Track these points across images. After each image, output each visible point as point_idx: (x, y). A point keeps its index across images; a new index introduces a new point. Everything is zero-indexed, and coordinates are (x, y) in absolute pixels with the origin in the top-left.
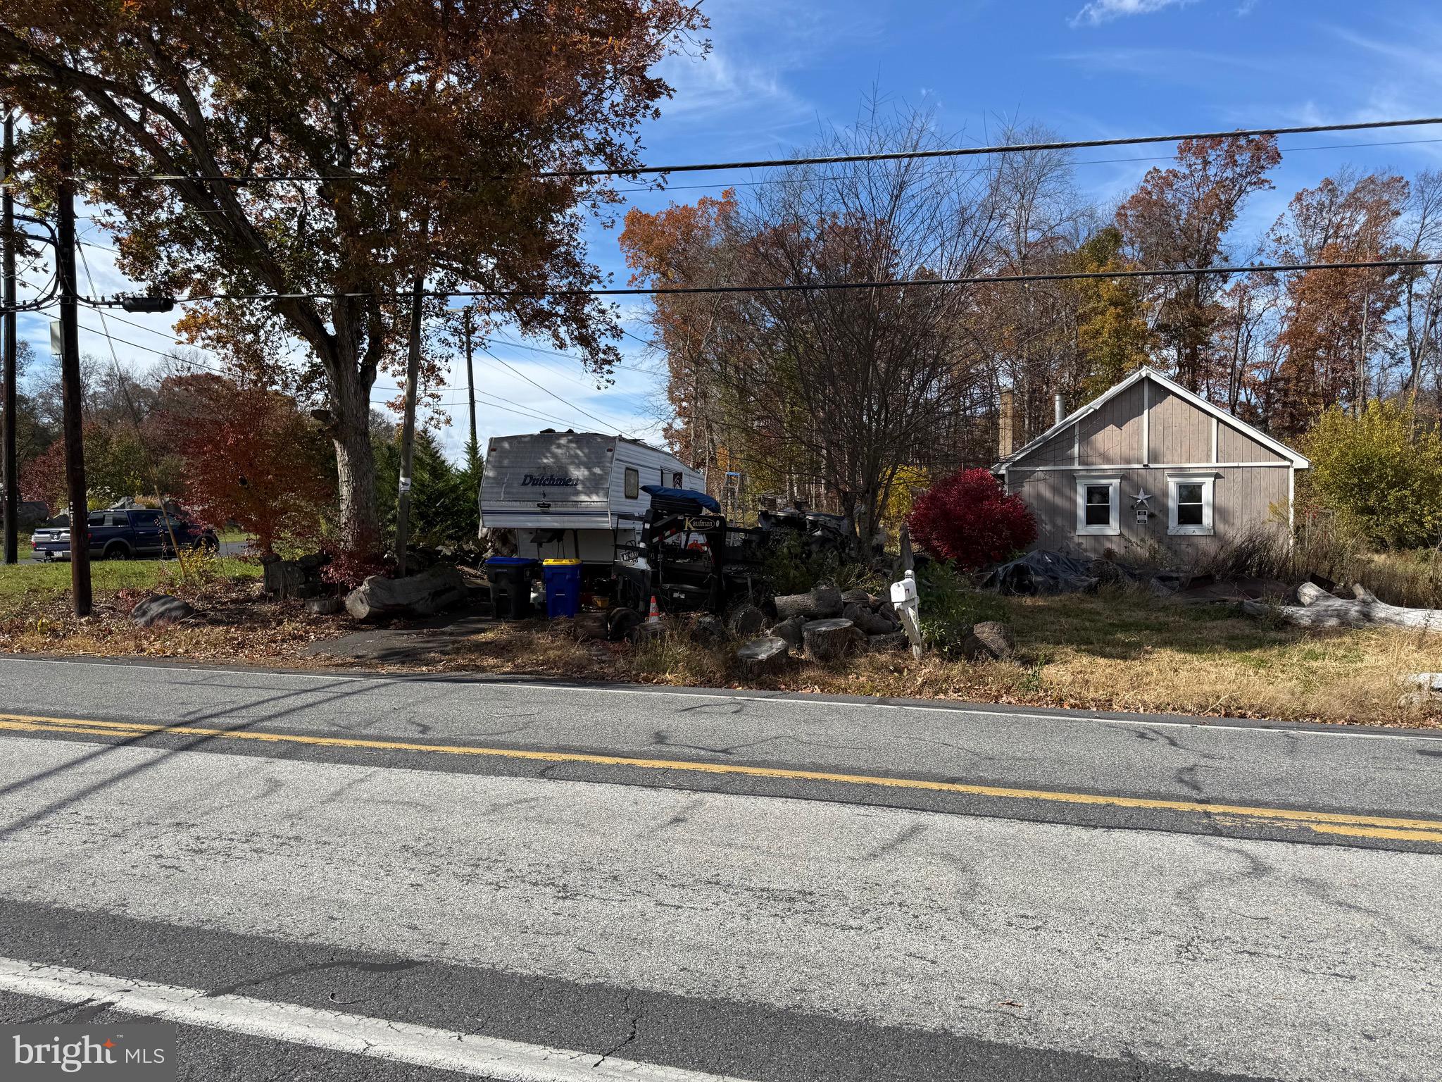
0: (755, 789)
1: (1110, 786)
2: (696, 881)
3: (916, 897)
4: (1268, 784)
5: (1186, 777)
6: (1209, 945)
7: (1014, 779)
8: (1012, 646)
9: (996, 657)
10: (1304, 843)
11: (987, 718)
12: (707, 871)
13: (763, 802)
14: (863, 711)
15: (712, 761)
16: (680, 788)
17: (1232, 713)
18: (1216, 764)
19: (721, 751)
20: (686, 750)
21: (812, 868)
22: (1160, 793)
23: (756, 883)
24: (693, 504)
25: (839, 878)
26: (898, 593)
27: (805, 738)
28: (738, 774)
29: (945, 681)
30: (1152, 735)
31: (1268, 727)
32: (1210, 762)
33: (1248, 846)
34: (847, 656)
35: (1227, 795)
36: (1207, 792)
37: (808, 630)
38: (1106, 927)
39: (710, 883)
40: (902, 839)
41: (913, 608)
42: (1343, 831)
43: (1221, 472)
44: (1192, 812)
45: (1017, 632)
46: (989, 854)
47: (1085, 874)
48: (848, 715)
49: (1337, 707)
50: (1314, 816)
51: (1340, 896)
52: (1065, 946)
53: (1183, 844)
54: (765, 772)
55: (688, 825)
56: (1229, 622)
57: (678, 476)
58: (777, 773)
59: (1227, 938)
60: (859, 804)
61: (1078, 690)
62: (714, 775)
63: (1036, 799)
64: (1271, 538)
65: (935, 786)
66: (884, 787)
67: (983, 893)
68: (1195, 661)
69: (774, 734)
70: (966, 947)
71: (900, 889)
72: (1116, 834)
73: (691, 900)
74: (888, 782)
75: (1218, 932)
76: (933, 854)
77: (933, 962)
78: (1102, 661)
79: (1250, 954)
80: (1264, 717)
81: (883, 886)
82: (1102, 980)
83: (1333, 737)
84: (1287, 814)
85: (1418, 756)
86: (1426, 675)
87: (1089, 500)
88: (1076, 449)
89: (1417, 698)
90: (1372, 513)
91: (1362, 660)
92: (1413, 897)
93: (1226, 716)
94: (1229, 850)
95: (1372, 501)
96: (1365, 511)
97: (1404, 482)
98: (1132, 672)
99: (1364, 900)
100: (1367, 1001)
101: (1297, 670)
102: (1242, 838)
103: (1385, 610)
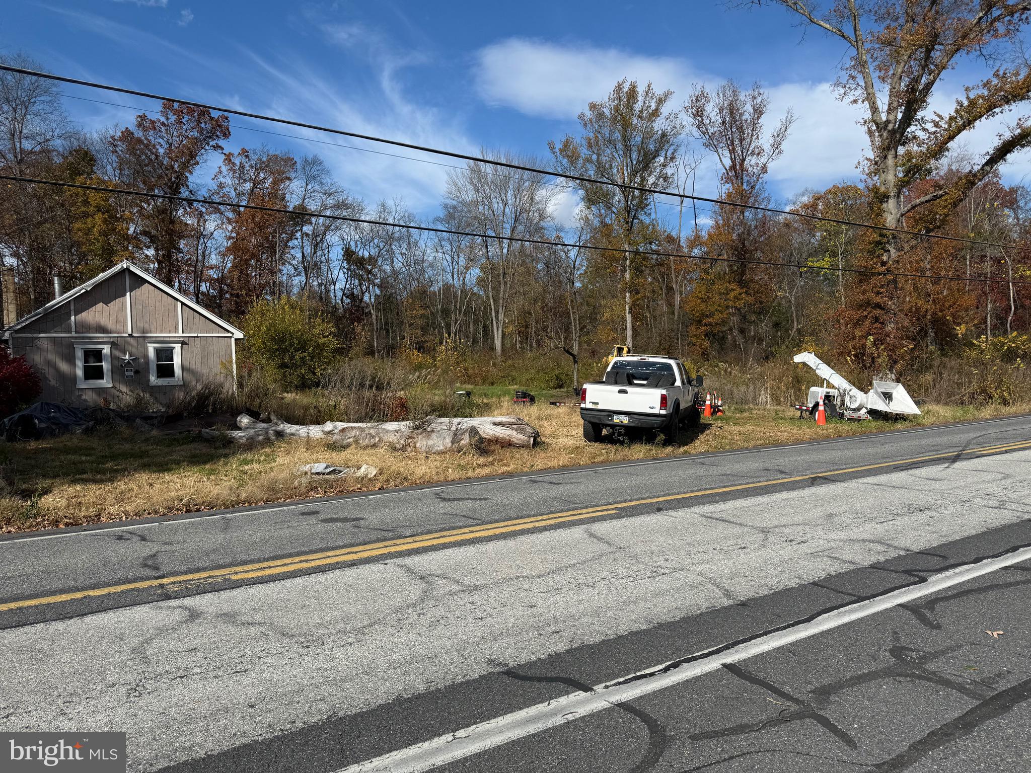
1: (88, 582)
4: (207, 555)
5: (151, 564)
6: (152, 682)
8: (12, 484)
10: (225, 589)
17: (191, 509)
18: (173, 548)
22: (128, 578)
30: (128, 536)
31: (213, 515)
32: (168, 547)
33: (188, 601)
35: (178, 568)
36: (164, 569)
38: (72, 694)
42: (249, 575)
43: (186, 340)
44: (151, 587)
45: (17, 472)
49: (260, 494)
50: (233, 569)
51: (244, 619)
53: (141, 613)
56: (192, 446)
59: (166, 672)
61: (72, 511)
63: (20, 608)
64: (221, 385)
68: (167, 477)
72: (88, 619)
75: (160, 669)
78: (93, 486)
79: (181, 677)
80: (212, 508)
83: (254, 514)
84: (217, 573)
85: (300, 517)
86: (308, 466)
87: (86, 361)
88: (73, 318)
89: (304, 481)
90: (287, 367)
91: (275, 461)
92: (287, 607)
93: (186, 512)
94: (174, 608)
95: (286, 360)
96: (283, 366)
97: (304, 347)
98: (117, 490)
99: (258, 617)
100: (253, 683)
101: (235, 473)
102: (184, 597)
103: (289, 428)
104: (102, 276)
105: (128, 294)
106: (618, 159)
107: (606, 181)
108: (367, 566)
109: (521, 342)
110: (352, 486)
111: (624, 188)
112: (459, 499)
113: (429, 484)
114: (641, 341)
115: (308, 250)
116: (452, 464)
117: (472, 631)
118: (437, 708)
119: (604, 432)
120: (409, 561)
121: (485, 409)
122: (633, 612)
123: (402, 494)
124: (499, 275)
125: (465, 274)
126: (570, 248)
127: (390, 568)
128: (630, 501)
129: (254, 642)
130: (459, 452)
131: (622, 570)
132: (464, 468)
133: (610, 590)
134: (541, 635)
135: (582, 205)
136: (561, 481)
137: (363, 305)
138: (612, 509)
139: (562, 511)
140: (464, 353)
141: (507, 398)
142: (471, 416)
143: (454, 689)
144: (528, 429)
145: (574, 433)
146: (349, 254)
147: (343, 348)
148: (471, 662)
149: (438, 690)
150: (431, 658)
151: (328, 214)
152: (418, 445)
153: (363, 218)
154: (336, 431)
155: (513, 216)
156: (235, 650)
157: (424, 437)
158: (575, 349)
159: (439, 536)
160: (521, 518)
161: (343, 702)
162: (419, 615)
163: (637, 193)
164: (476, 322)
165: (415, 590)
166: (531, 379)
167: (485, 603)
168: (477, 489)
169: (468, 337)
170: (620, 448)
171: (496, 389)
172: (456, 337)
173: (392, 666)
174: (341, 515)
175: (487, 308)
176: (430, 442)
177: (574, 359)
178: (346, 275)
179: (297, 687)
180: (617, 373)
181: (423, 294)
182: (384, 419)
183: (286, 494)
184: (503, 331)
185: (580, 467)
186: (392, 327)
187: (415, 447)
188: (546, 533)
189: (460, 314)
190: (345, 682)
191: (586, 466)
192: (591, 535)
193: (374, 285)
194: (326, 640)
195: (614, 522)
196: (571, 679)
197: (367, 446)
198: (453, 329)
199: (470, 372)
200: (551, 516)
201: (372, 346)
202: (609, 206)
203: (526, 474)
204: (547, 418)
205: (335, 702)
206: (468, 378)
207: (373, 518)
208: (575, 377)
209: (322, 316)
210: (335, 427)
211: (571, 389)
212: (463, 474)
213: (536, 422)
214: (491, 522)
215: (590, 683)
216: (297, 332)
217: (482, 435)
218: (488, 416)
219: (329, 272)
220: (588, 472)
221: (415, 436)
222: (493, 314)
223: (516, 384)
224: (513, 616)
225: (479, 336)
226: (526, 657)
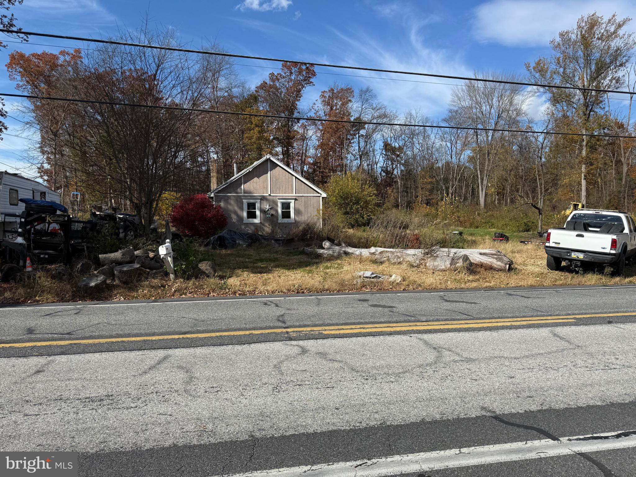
0: (85, 349)
1: (251, 326)
2: (48, 401)
3: (164, 388)
4: (310, 318)
5: (281, 319)
6: (285, 385)
7: (212, 329)
8: (215, 271)
9: (208, 276)
10: (320, 339)
11: (203, 303)
12: (55, 394)
13: (88, 356)
14: (145, 306)
15: (61, 339)
16: (41, 355)
17: (300, 291)
18: (292, 312)
19: (67, 334)
20: (46, 336)
21: (113, 383)
22: (270, 326)
23: (82, 395)
24: (52, 208)
25: (127, 386)
26: (162, 251)
27: (113, 323)
28: (75, 344)
29: (185, 289)
30: (269, 303)
31: (311, 296)
32: (289, 312)
33: (301, 343)
34: (137, 281)
35: (295, 324)
36: (288, 324)
37: (117, 270)
38: (246, 385)
39: (56, 400)
40: (159, 363)
41: (170, 257)
42: (333, 332)
43: (297, 198)
44: (282, 332)
45: (218, 265)
46: (199, 363)
47: (239, 364)
48: (137, 310)
49: (335, 286)
50: (324, 328)
51: (331, 357)
52: (229, 397)
53: (277, 346)
54: (91, 341)
55: (45, 373)
56: (299, 256)
57: (43, 194)
58: (97, 341)
59: (292, 381)
60: (139, 350)
61: (242, 288)
62: (61, 346)
63: (221, 336)
64: (315, 224)
65: (176, 337)
66: (152, 341)
67: (195, 380)
68: (287, 273)
69: (97, 322)
70: (186, 405)
71: (156, 386)
72: (253, 346)
73: (45, 410)
74: (154, 338)
75: (288, 379)
76: (173, 367)
77: (171, 415)
78: (252, 275)
79: (299, 385)
80: (310, 292)
81: (149, 385)
82: (243, 408)
83: (333, 298)
84: (315, 329)
85: (358, 302)
86: (362, 272)
87: (248, 209)
88: (242, 187)
89: (359, 281)
90: (348, 214)
91: (343, 268)
92: (354, 354)
93: (297, 293)
94: (294, 346)
95: (348, 209)
96: (346, 213)
97: (358, 202)
98: (263, 278)
99: (338, 357)
100: (337, 395)
101: (322, 273)
102: (299, 340)
103: (350, 250)
104: (256, 163)
105: (269, 172)
106: (579, 70)
107: (570, 86)
108: (399, 336)
109: (499, 200)
110: (387, 286)
111: (584, 91)
112: (456, 302)
113: (435, 290)
114: (593, 199)
115: (362, 144)
116: (450, 278)
117: (470, 387)
118: (448, 431)
119: (564, 264)
120: (425, 336)
121: (473, 244)
122: (590, 392)
123: (418, 294)
124: (484, 155)
125: (461, 154)
126: (539, 134)
127: (414, 339)
128: (585, 314)
129: (337, 372)
130: (455, 271)
131: (580, 361)
132: (459, 281)
133: (571, 374)
134: (519, 397)
135: (548, 105)
136: (530, 296)
137: (393, 176)
138: (572, 319)
139: (532, 316)
140: (458, 207)
141: (487, 237)
142: (463, 248)
143: (458, 421)
144: (505, 258)
145: (539, 263)
146: (387, 146)
147: (380, 203)
148: (470, 406)
149: (448, 420)
150: (444, 400)
151: (375, 122)
152: (427, 265)
153: (396, 123)
154: (377, 253)
155: (497, 114)
156: (326, 375)
157: (432, 260)
158: (540, 205)
159: (444, 323)
160: (501, 318)
161: (389, 416)
162: (434, 371)
163: (594, 93)
164: (467, 186)
165: (431, 356)
166: (506, 224)
167: (478, 370)
168: (469, 296)
169: (460, 196)
170: (576, 276)
171: (480, 231)
172: (452, 196)
173: (418, 400)
174: (381, 303)
175: (475, 177)
176: (436, 263)
177: (539, 212)
178: (384, 159)
179: (362, 402)
180: (576, 222)
181: (431, 169)
182: (407, 247)
183: (349, 288)
184: (486, 192)
185: (543, 287)
186: (410, 190)
187: (426, 266)
188: (521, 331)
189: (456, 181)
190: (390, 404)
191: (549, 287)
192: (555, 335)
193: (401, 164)
194: (378, 377)
195: (573, 328)
196: (542, 430)
197: (395, 263)
198: (450, 191)
199: (461, 219)
200: (524, 319)
201: (397, 201)
202: (570, 103)
203: (503, 289)
204: (519, 252)
205: (384, 416)
206: (461, 224)
207: (401, 307)
208: (540, 224)
209: (369, 183)
210: (377, 251)
211: (536, 233)
212: (458, 286)
213: (510, 254)
214: (480, 319)
215: (557, 435)
216: (355, 193)
217: (472, 261)
218: (476, 248)
219: (374, 157)
220: (551, 291)
221: (426, 259)
222: (480, 181)
223: (494, 228)
224: (499, 381)
225: (469, 195)
226: (507, 410)
